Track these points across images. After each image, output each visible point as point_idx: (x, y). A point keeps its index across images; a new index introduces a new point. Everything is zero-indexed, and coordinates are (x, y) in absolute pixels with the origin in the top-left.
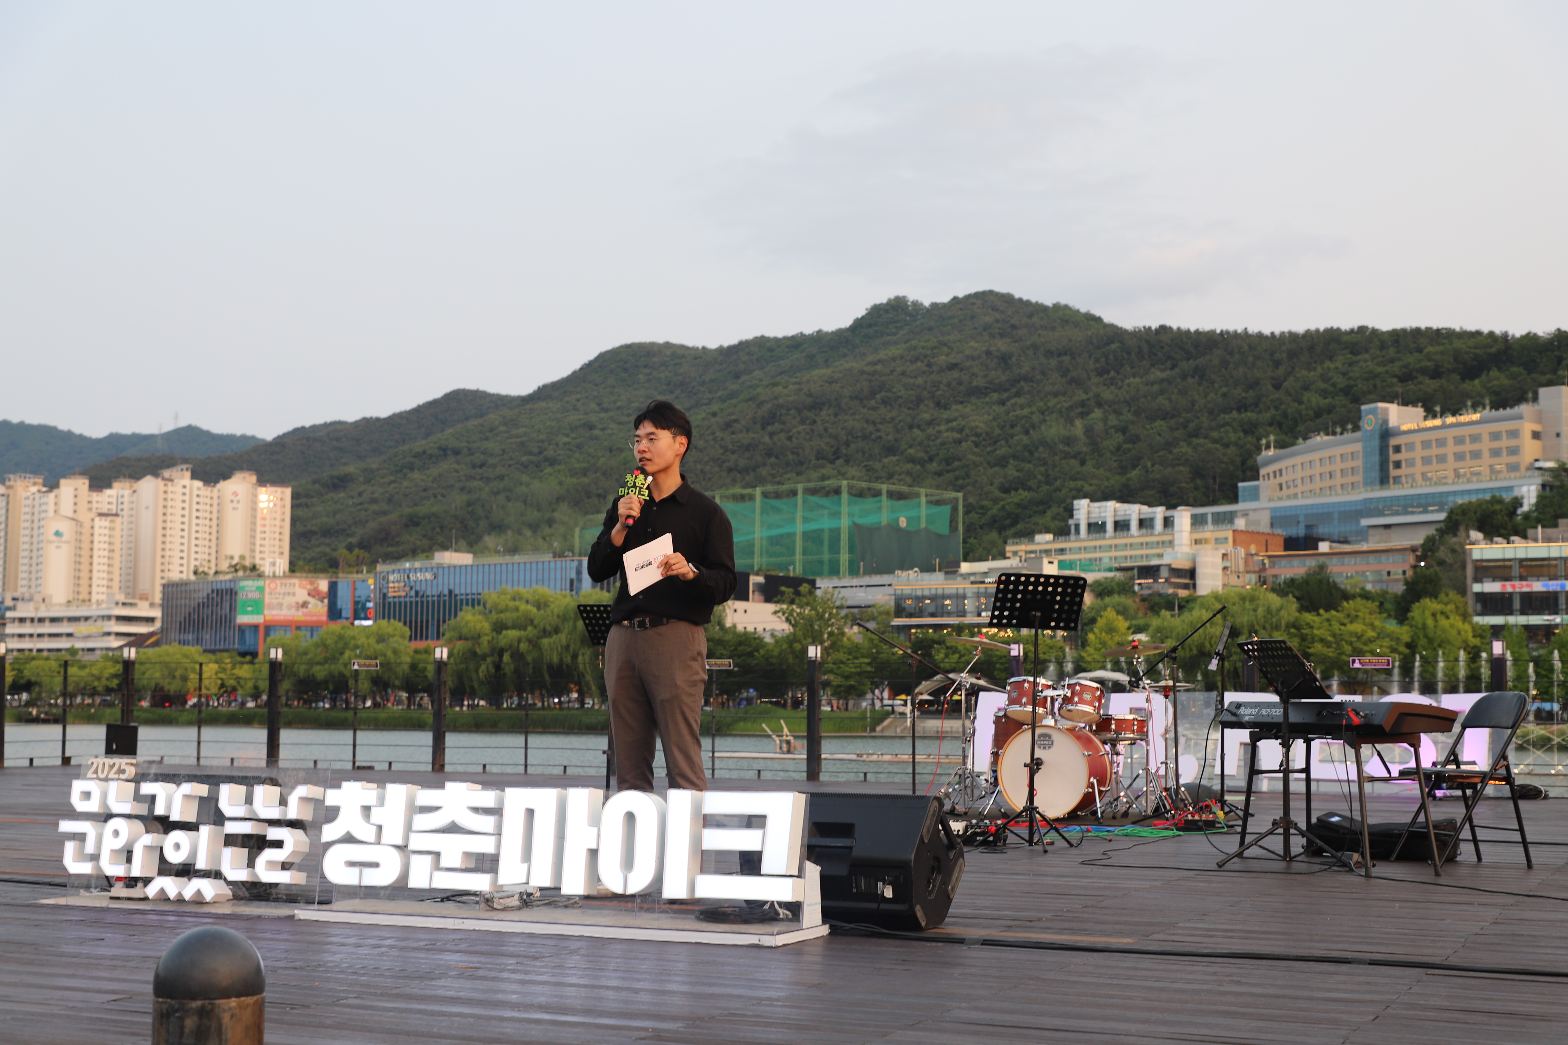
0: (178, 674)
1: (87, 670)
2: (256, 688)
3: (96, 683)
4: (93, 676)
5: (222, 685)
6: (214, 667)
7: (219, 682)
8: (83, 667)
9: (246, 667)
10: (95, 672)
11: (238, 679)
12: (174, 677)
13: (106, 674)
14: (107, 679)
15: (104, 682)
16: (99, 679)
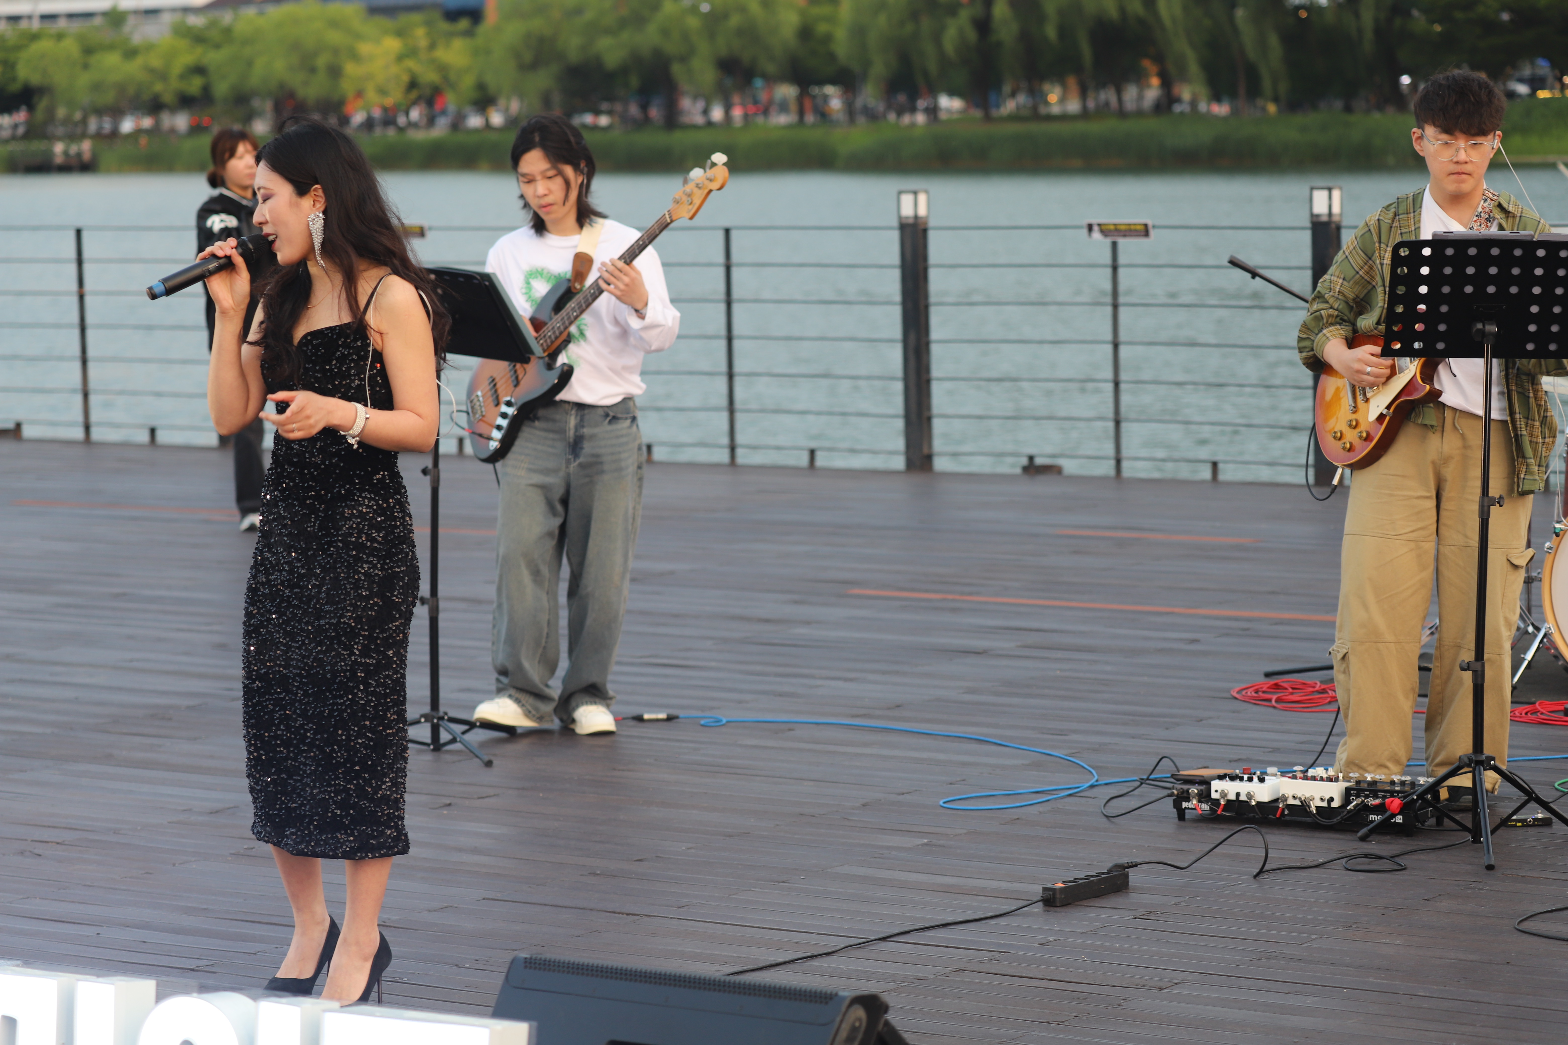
0: (322, 61)
1: (139, 61)
2: (481, 87)
3: (158, 87)
4: (152, 71)
5: (413, 85)
6: (393, 44)
7: (405, 78)
8: (131, 53)
9: (458, 44)
10: (156, 62)
11: (443, 69)
12: (313, 70)
13: (177, 68)
14: (182, 77)
15: (175, 84)
16: (163, 76)
